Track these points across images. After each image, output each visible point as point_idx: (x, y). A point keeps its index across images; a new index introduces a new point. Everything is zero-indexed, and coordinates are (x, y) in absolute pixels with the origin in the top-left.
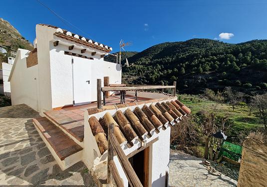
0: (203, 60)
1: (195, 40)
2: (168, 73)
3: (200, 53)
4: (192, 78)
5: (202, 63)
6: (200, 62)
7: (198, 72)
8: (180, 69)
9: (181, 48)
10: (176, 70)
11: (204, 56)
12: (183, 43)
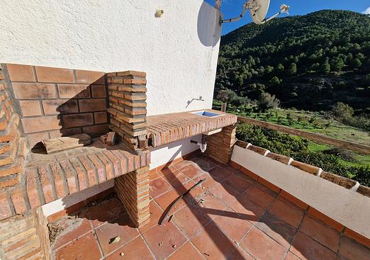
0: (335, 50)
1: (323, 12)
2: (266, 71)
3: (330, 38)
4: (307, 81)
5: (331, 56)
6: (328, 54)
7: (321, 72)
8: (288, 65)
9: (295, 27)
10: (281, 66)
11: (336, 44)
12: (300, 19)
